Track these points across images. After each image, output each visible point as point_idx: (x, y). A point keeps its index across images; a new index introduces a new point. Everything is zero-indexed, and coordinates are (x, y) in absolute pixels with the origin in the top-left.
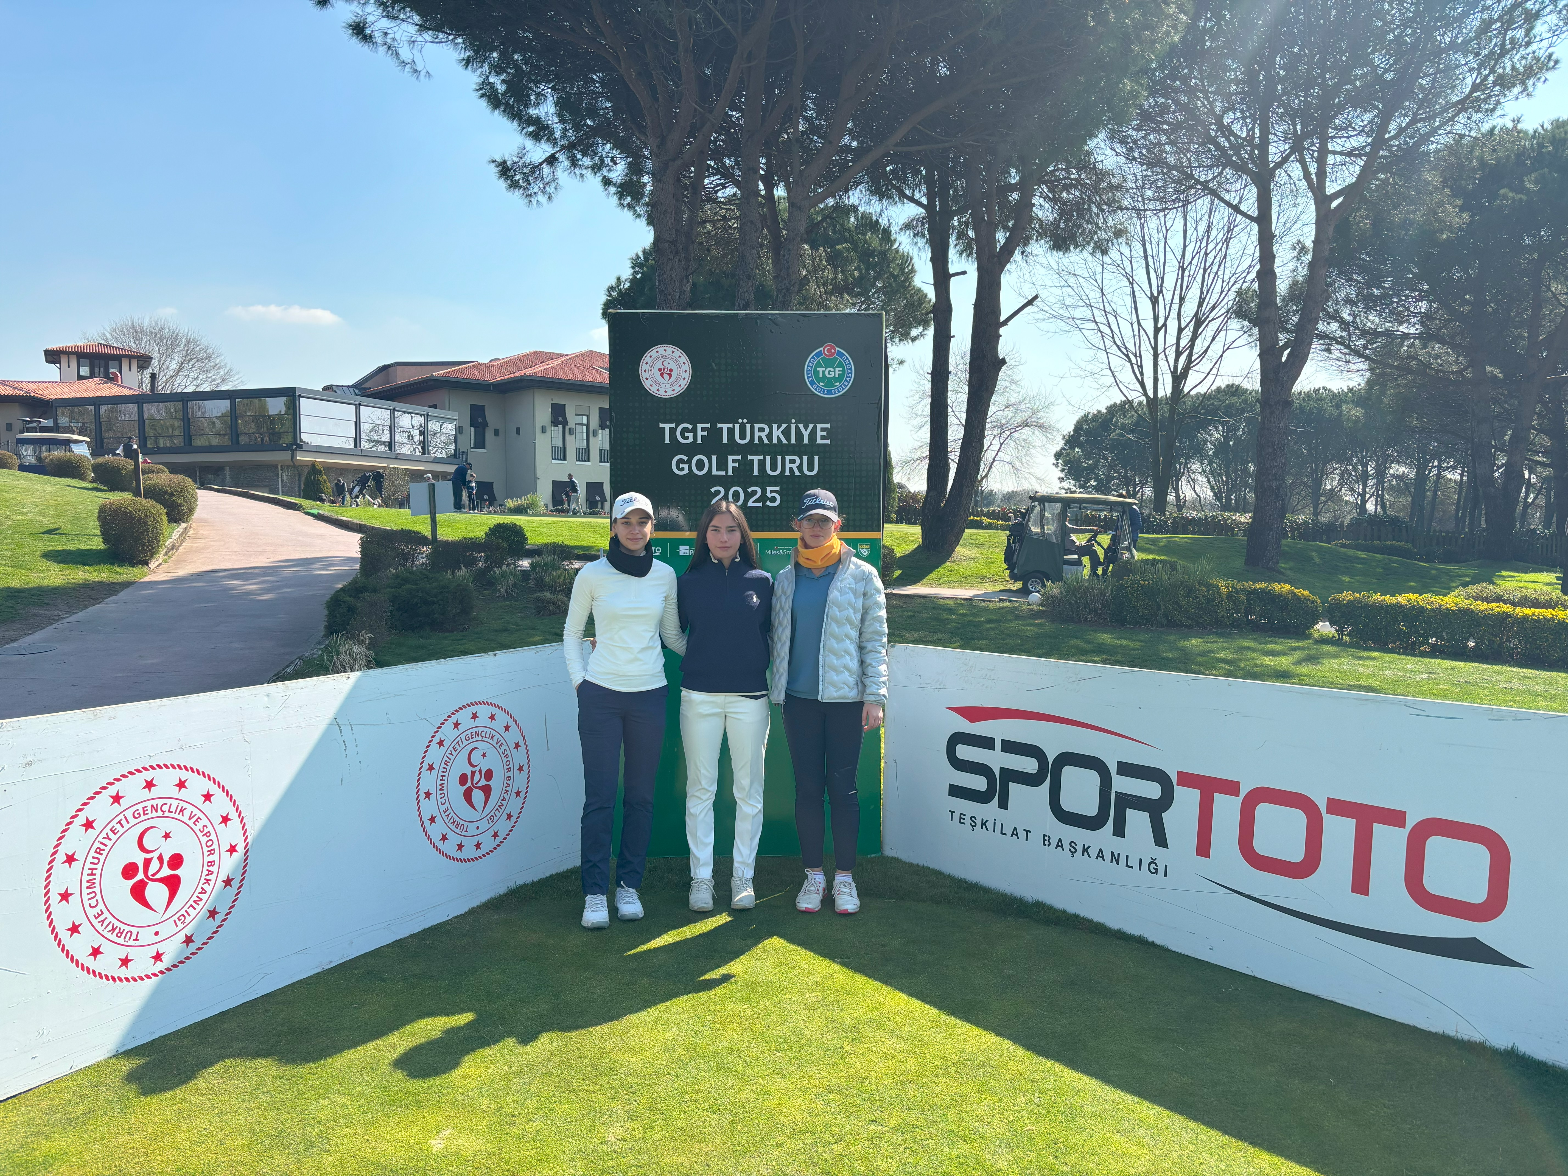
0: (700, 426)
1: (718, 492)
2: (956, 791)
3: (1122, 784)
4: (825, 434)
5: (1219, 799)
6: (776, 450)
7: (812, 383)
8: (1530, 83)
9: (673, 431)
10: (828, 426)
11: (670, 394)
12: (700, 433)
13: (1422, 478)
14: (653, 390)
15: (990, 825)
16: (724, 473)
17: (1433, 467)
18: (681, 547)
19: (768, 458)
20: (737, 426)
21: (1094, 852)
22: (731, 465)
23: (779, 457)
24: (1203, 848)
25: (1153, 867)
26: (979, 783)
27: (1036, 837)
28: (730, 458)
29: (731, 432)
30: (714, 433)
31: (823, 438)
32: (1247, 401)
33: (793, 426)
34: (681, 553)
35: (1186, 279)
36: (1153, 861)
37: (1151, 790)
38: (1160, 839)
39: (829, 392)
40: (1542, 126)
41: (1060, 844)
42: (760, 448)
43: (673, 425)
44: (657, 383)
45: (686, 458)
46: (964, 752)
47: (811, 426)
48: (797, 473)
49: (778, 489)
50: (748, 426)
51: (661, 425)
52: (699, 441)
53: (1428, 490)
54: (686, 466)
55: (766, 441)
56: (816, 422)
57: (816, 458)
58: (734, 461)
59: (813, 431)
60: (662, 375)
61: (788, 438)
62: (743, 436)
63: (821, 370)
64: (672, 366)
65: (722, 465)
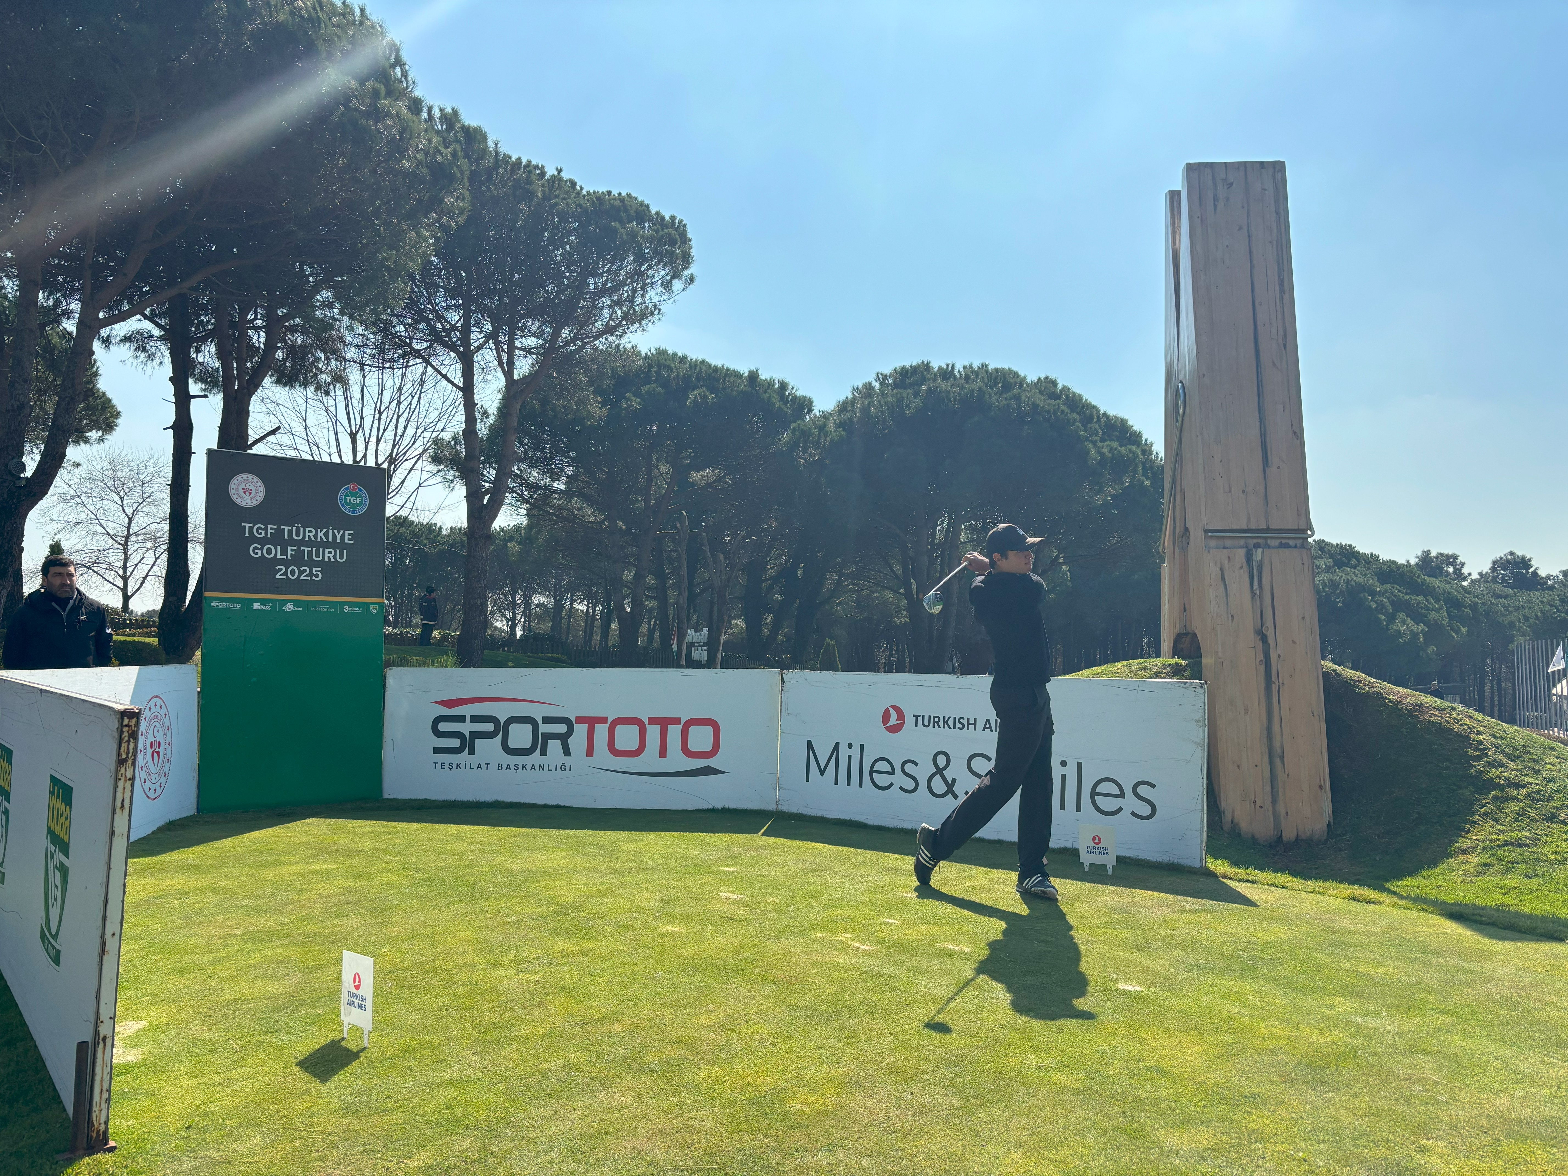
0: (269, 527)
1: (281, 570)
2: (437, 750)
3: (544, 728)
4: (350, 537)
5: (597, 727)
6: (320, 545)
7: (343, 505)
8: (644, 322)
9: (251, 529)
10: (352, 532)
11: (250, 505)
12: (269, 531)
13: (559, 607)
14: (238, 501)
15: (462, 766)
16: (285, 557)
17: (567, 598)
18: (255, 604)
19: (314, 549)
20: (294, 528)
21: (529, 767)
22: (290, 553)
23: (321, 550)
24: (590, 752)
25: (563, 767)
26: (456, 743)
27: (493, 766)
28: (289, 548)
29: (290, 532)
30: (279, 532)
31: (349, 539)
32: (413, 531)
33: (331, 531)
34: (255, 608)
35: (383, 422)
36: (563, 764)
37: (562, 728)
38: (567, 752)
39: (353, 512)
40: (650, 351)
41: (508, 767)
42: (309, 543)
43: (251, 525)
44: (242, 498)
45: (259, 547)
46: (443, 727)
47: (342, 532)
48: (333, 560)
49: (320, 569)
50: (302, 529)
51: (243, 524)
52: (269, 536)
53: (564, 618)
54: (259, 552)
55: (313, 539)
56: (345, 530)
57: (345, 551)
58: (292, 550)
59: (343, 536)
60: (245, 492)
61: (327, 538)
62: (298, 535)
63: (348, 498)
64: (252, 487)
65: (284, 552)
